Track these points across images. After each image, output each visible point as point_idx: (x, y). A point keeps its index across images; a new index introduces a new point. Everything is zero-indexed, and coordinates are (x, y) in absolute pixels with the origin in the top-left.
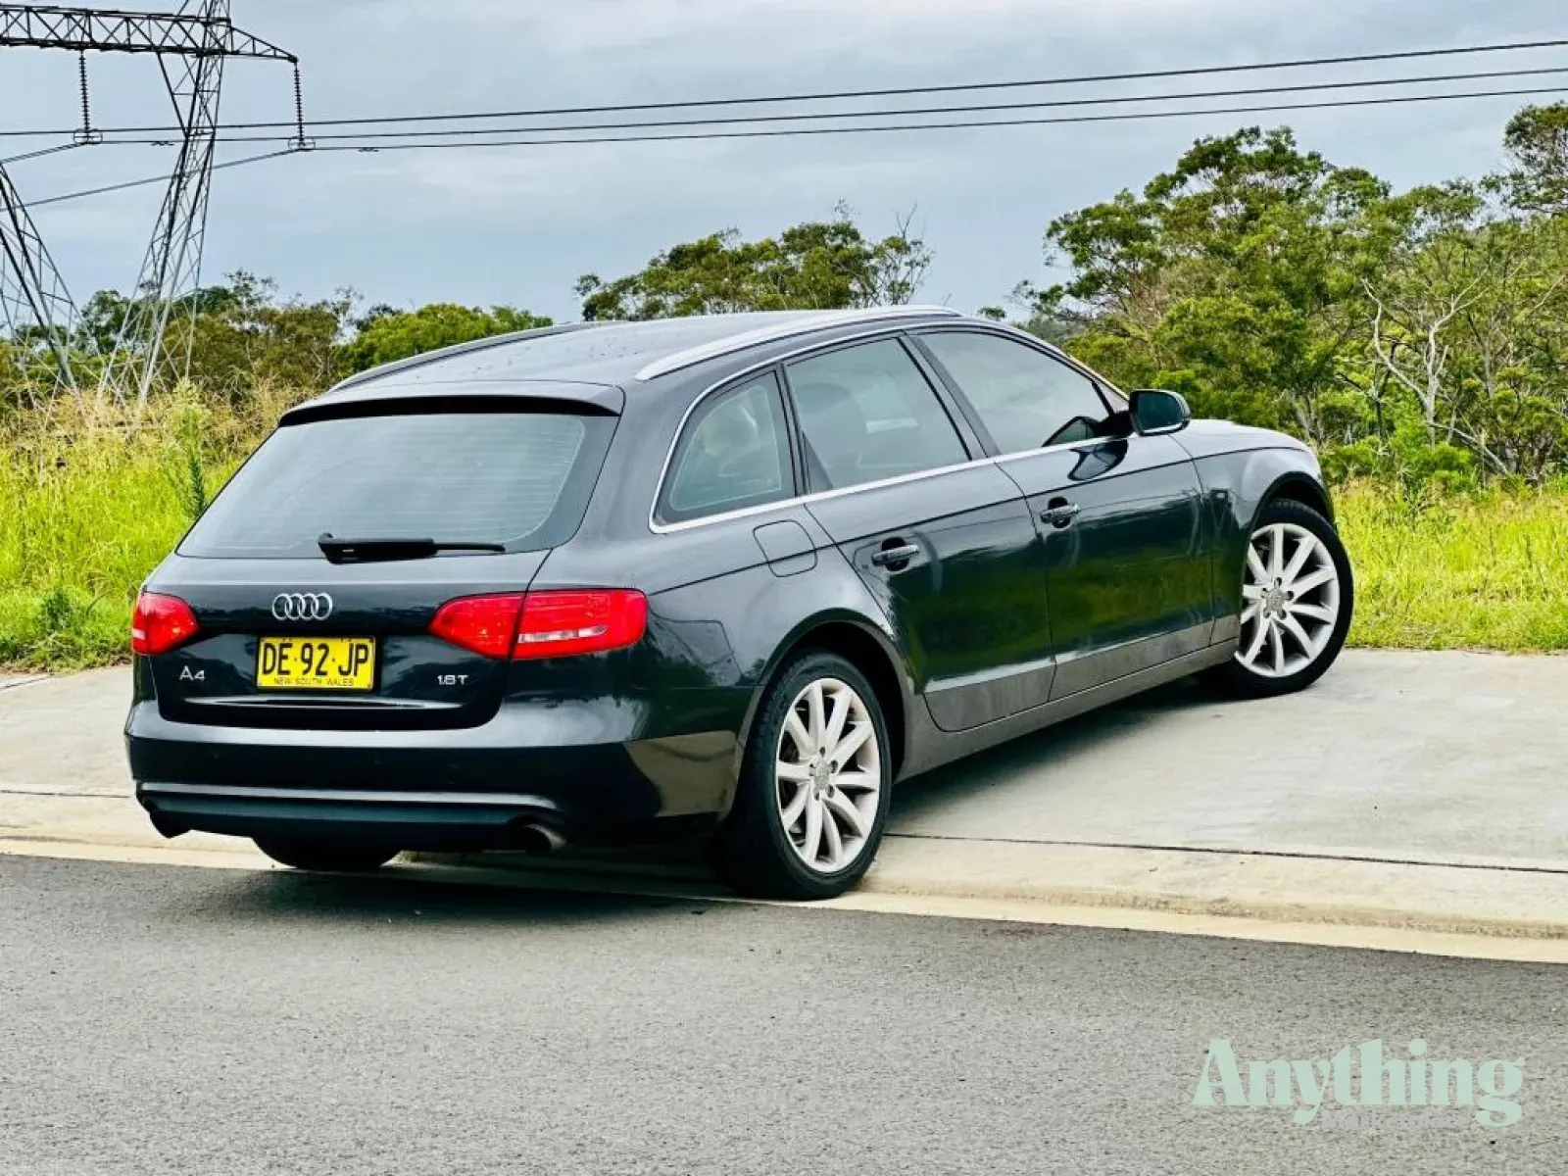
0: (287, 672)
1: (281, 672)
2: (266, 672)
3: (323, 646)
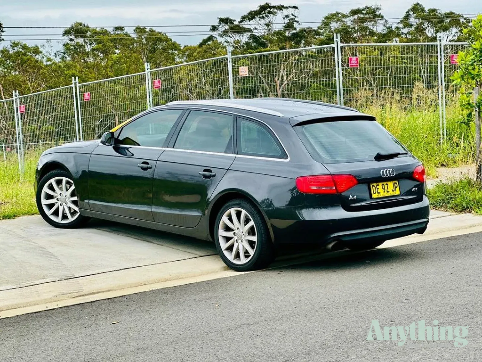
0: (380, 193)
1: (378, 193)
2: (374, 193)
3: (387, 184)
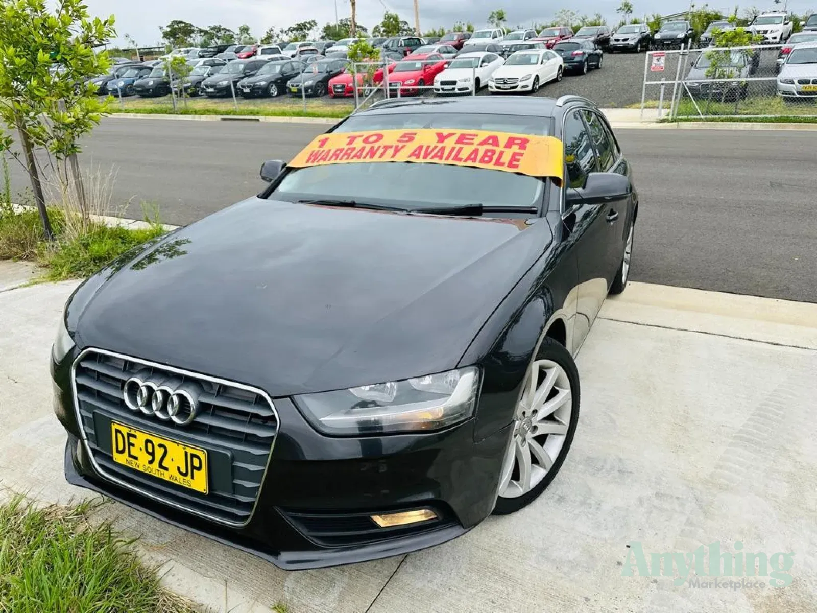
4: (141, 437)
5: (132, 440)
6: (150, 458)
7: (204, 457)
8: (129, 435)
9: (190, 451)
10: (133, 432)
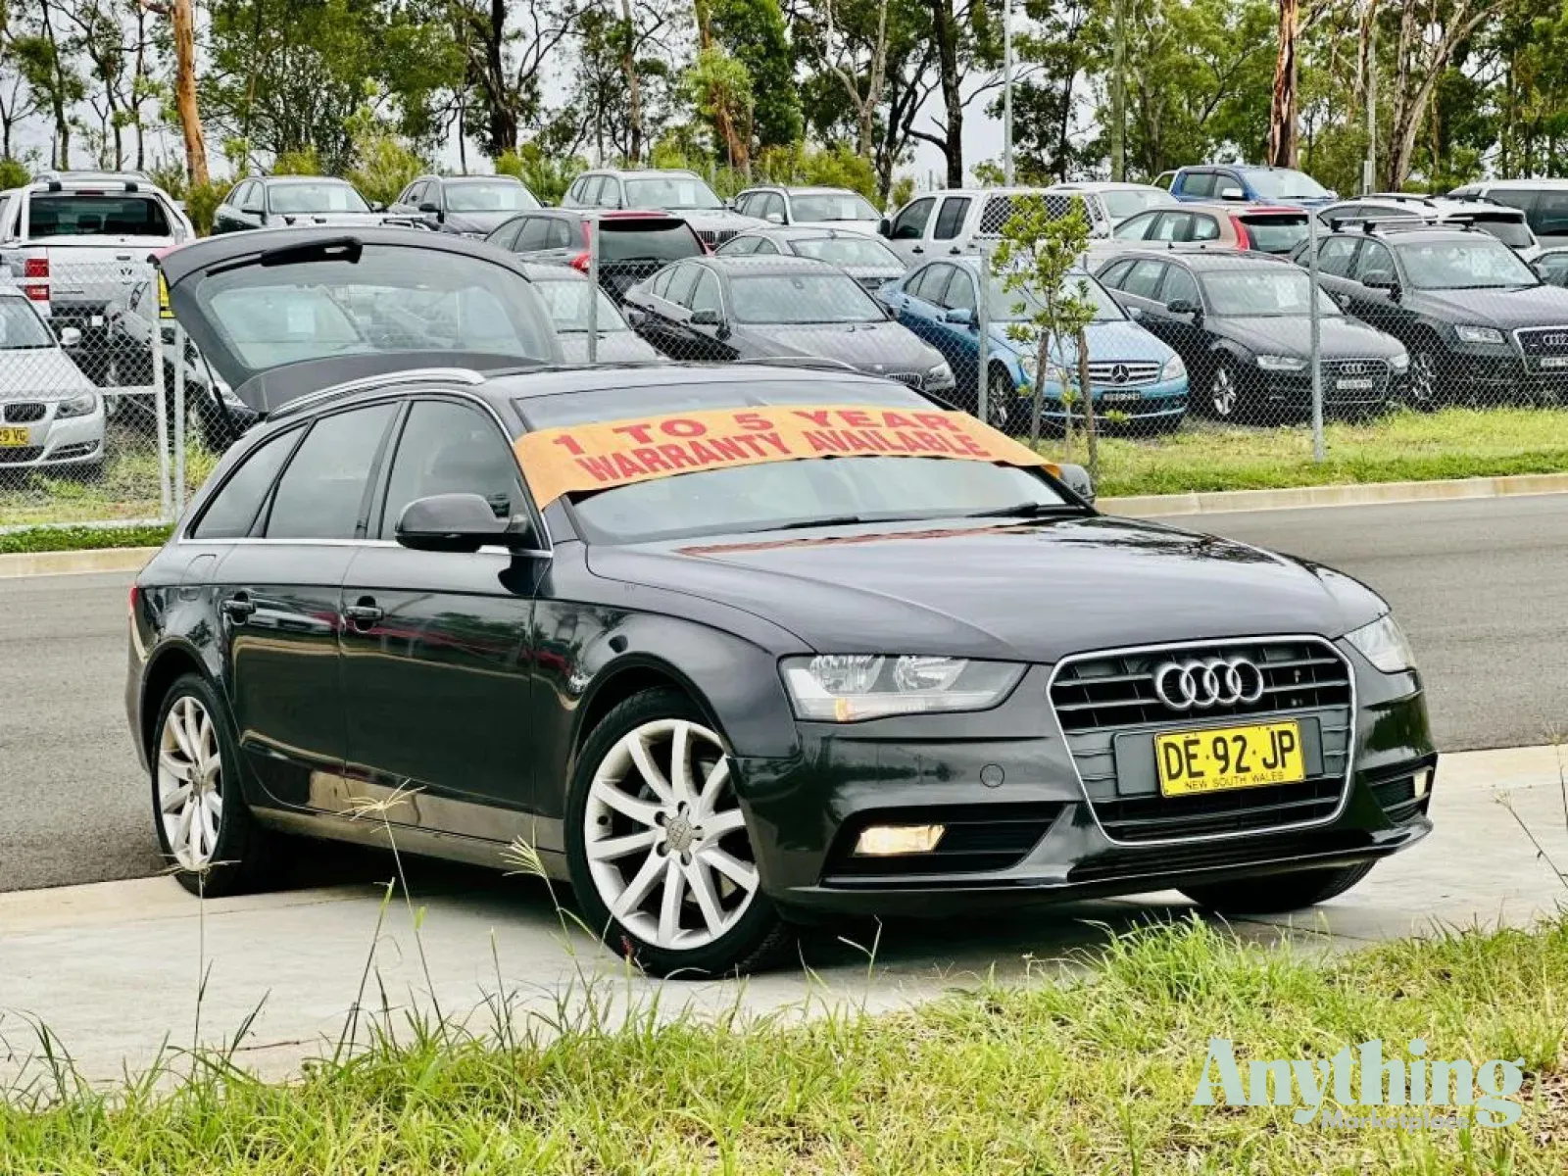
4: (1206, 738)
5: (1192, 749)
6: (1222, 763)
7: (1293, 729)
8: (1187, 744)
9: (1277, 728)
10: (1192, 737)
